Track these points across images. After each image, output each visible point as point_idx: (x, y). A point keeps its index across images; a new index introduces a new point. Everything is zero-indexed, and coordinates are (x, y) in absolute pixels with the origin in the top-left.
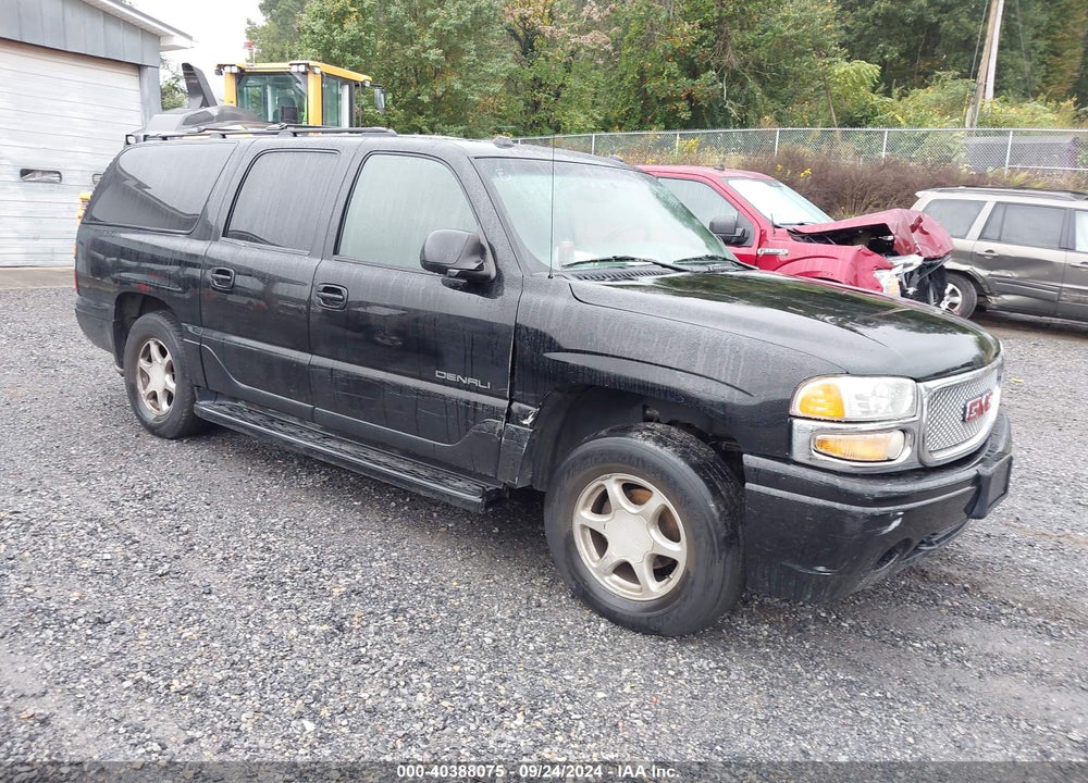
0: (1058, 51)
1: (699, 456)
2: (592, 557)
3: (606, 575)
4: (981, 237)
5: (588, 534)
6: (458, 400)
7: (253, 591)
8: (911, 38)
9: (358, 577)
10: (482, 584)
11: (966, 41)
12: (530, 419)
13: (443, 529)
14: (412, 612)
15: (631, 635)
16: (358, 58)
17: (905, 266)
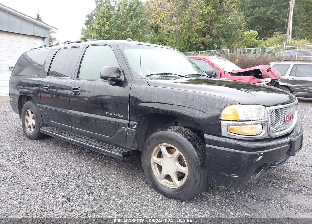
0: (310, 26)
1: (191, 136)
2: (157, 173)
3: (162, 179)
4: (290, 75)
5: (156, 165)
6: (113, 122)
7: (43, 187)
8: (266, 24)
9: (80, 182)
10: (122, 184)
11: (283, 24)
12: (136, 126)
13: (113, 166)
14: (95, 194)
15: (170, 200)
16: (109, 35)
17: (266, 82)
